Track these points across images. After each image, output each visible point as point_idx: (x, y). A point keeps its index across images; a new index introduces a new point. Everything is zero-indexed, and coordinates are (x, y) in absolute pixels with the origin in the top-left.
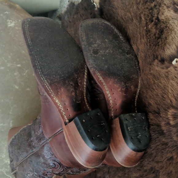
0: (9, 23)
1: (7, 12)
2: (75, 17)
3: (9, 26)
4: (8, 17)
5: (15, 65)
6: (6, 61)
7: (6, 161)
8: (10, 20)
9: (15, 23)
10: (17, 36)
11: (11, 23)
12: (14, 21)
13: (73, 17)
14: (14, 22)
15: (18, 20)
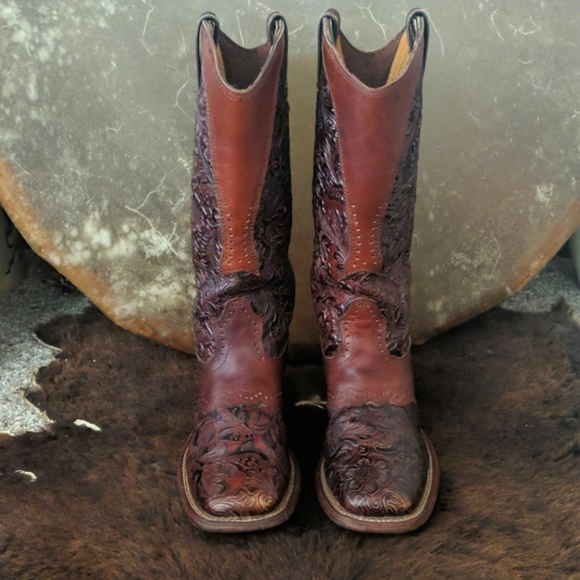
0: (545, 189)
1: (574, 182)
2: (566, 362)
3: (539, 190)
4: (561, 185)
5: (434, 206)
6: (443, 184)
7: (184, 194)
8: (554, 190)
9: (544, 202)
10: (512, 209)
11: (547, 193)
12: (551, 202)
13: (564, 356)
14: (548, 200)
15: (552, 210)
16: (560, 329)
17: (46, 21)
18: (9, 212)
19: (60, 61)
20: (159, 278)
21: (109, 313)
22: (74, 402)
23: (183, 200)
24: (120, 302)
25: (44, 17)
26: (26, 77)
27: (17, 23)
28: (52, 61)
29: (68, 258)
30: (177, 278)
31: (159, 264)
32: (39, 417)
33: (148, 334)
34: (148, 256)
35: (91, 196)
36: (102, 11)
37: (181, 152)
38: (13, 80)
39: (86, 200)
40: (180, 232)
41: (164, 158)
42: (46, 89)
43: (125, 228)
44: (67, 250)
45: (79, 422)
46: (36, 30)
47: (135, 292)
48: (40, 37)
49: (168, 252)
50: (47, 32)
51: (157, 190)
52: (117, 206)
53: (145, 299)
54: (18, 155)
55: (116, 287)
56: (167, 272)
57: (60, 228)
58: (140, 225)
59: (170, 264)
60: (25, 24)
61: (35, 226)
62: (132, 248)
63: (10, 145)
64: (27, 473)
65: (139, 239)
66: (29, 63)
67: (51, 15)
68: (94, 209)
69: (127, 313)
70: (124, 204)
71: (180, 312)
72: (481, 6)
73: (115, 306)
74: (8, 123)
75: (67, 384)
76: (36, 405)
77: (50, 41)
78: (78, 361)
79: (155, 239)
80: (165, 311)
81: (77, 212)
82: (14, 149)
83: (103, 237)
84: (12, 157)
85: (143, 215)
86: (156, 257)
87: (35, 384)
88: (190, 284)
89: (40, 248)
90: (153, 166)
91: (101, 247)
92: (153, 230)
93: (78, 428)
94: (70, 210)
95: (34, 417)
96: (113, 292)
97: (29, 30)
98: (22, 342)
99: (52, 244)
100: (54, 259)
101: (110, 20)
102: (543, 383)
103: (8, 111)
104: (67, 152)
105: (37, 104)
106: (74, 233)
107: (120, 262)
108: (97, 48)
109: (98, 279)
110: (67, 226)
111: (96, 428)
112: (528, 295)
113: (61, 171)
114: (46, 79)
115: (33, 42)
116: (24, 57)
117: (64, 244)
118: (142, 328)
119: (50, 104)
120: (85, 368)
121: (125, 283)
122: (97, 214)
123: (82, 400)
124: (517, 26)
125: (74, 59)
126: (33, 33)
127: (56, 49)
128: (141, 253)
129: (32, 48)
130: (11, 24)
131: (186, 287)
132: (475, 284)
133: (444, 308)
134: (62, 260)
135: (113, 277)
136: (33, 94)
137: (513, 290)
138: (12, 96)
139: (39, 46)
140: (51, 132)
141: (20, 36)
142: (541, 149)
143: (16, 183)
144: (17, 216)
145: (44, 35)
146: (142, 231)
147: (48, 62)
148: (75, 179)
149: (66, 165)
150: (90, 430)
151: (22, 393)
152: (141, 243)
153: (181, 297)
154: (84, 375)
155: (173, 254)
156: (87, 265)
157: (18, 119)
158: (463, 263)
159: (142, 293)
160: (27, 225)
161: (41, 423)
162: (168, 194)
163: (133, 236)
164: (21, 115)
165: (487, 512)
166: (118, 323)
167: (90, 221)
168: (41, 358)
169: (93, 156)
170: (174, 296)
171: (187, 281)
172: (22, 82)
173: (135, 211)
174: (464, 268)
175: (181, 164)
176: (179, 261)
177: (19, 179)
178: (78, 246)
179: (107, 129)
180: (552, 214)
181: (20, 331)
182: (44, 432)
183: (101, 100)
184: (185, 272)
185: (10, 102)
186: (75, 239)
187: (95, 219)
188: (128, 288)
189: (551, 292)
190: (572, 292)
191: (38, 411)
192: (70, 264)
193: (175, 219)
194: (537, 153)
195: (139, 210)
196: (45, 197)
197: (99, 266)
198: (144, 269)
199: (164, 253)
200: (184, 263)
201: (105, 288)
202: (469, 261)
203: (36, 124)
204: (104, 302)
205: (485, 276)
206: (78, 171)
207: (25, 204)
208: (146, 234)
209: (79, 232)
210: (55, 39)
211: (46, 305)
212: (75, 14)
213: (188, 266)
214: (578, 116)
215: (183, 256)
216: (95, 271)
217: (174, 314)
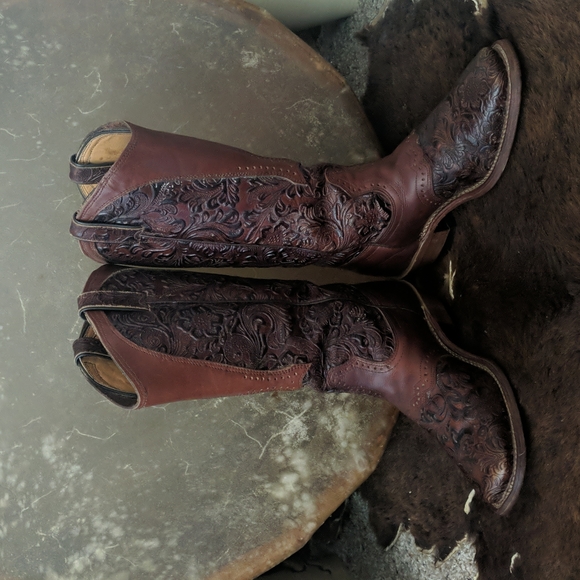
0: (246, 59)
1: (240, 31)
2: (414, 34)
3: (246, 65)
4: (243, 43)
7: (248, 403)
8: (247, 50)
9: (259, 59)
10: (265, 90)
11: (251, 57)
12: (258, 52)
13: (408, 36)
14: (257, 55)
15: (266, 51)
16: (384, 39)
17: (86, 529)
18: (265, 569)
19: (123, 517)
20: (329, 428)
21: (363, 477)
22: (448, 513)
23: (253, 404)
24: (352, 466)
25: (82, 531)
26: (137, 549)
27: (88, 556)
28: (124, 525)
29: (309, 514)
30: (329, 411)
31: (315, 428)
32: (462, 547)
33: (383, 440)
34: (307, 438)
35: (250, 491)
36: (78, 476)
37: (209, 405)
38: (140, 561)
39: (253, 496)
40: (284, 407)
41: (214, 421)
42: (149, 530)
43: (280, 459)
44: (301, 515)
45: (467, 509)
46: (94, 539)
47: (342, 451)
48: (101, 534)
49: (304, 419)
50: (96, 529)
51: (244, 428)
52: (259, 467)
53: (349, 442)
54: (211, 558)
55: (338, 469)
56: (323, 420)
57: (280, 521)
58: (276, 445)
59: (316, 417)
60: (89, 548)
61: (278, 545)
62: (300, 453)
63: (201, 567)
64: (513, 562)
65: (291, 446)
66: (125, 546)
67: (80, 524)
68: (262, 489)
69: (363, 460)
70: (257, 460)
71: (361, 408)
72: (75, 124)
73: (355, 471)
74: (181, 567)
75: (431, 520)
76: (450, 550)
77: (105, 526)
78: (411, 508)
79: (291, 431)
80: (361, 423)
81: (265, 504)
82: (204, 563)
83: (289, 480)
84: (212, 564)
85: (268, 442)
86: (308, 431)
87: (431, 551)
88: (335, 398)
89: (299, 541)
90: (221, 431)
91: (299, 483)
92: (283, 432)
93: (472, 511)
94: (262, 512)
95: (462, 553)
96: (342, 473)
97: (94, 545)
98: (394, 561)
99: (295, 529)
100: (311, 527)
101: (85, 469)
102: (434, 57)
103: (170, 567)
104: (208, 513)
105: (163, 539)
106: (285, 508)
108: (111, 482)
109: (329, 486)
110: (278, 514)
111: (472, 493)
112: (354, 68)
113: (225, 519)
114: (140, 531)
115: (105, 542)
116: (119, 550)
117: (296, 518)
118: (378, 445)
119: (163, 527)
120: (416, 501)
121: (333, 460)
122: (267, 486)
123: (447, 506)
124: (93, 90)
125: (121, 505)
126: (97, 541)
127: (113, 520)
128: (304, 444)
129: (111, 543)
130: (89, 562)
131: (337, 403)
132: (338, 124)
133: (361, 152)
134: (311, 520)
135: (328, 473)
136: (154, 543)
137: (344, 86)
138: (156, 563)
139: (109, 536)
140: (189, 527)
141: (100, 554)
142: (208, 64)
143: (237, 561)
144: (268, 561)
145: (100, 531)
146: (283, 444)
147: (124, 528)
148: (233, 505)
149: (220, 514)
150: (474, 499)
151: (439, 563)
152: (295, 444)
153: (348, 407)
154: (422, 503)
155: (305, 414)
156: (316, 496)
157: (177, 557)
158: (317, 136)
159: (344, 444)
160: (277, 553)
161: (467, 546)
162: (248, 418)
163: (288, 452)
164: (173, 555)
165: (551, 116)
166: (374, 468)
167: (274, 493)
168: (409, 543)
169: (212, 488)
170: (347, 414)
171: (332, 401)
172: (142, 553)
173: (264, 450)
174: (322, 134)
175: (219, 404)
176: (312, 409)
177: (233, 559)
178: (297, 504)
179: (186, 474)
180: (271, 51)
181: (385, 562)
182: (475, 544)
183: (159, 480)
184: (323, 403)
185: (161, 564)
186: (291, 507)
187: (271, 488)
188: (338, 458)
189: (351, 45)
190: (352, 24)
191: (456, 549)
192: (315, 513)
193: (272, 412)
194: (211, 68)
195: (263, 445)
196: (250, 534)
197: (317, 485)
198: (319, 442)
199: (304, 422)
200: (314, 404)
201: (338, 480)
202: (315, 130)
203: (182, 541)
204: (352, 481)
205: (330, 114)
206: (226, 503)
207: (257, 554)
208: (286, 439)
209: (284, 504)
210: (103, 521)
211: (361, 536)
212: (80, 502)
213: (316, 400)
214: (177, 29)
215: (307, 405)
216: (322, 489)
217: (364, 414)
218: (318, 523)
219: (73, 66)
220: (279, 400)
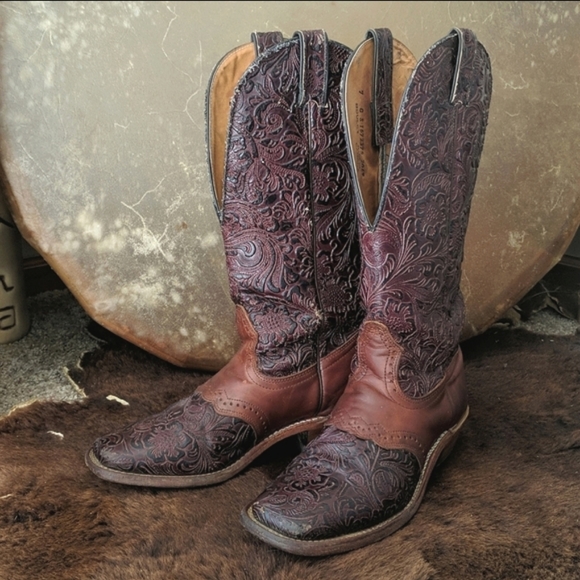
0: (517, 236)
1: (544, 233)
3: (511, 236)
4: (533, 234)
7: (180, 197)
8: (525, 238)
9: (515, 249)
10: (485, 251)
11: (519, 240)
14: (520, 246)
15: (522, 257)
17: (73, 14)
19: (80, 54)
20: (143, 277)
21: (87, 306)
23: (178, 202)
24: (102, 296)
26: (45, 64)
28: (72, 53)
29: (57, 244)
30: (160, 279)
31: (145, 263)
33: (123, 332)
34: (136, 254)
35: (89, 188)
36: (128, 12)
37: (182, 156)
38: (32, 66)
39: (84, 191)
40: (171, 234)
41: (166, 160)
42: (62, 79)
43: (118, 223)
44: (58, 238)
46: (62, 21)
47: (118, 288)
48: (64, 28)
49: (156, 252)
50: (72, 24)
52: (113, 200)
53: (126, 296)
54: (25, 139)
55: (101, 281)
56: (152, 272)
57: (54, 215)
58: (134, 221)
59: (156, 264)
60: (53, 15)
62: (121, 244)
63: (18, 128)
65: (130, 236)
66: (50, 51)
67: (79, 9)
68: (90, 201)
69: (106, 308)
70: (121, 199)
71: (159, 313)
73: (96, 299)
74: (21, 106)
77: (73, 34)
79: (146, 238)
80: (145, 311)
81: (73, 202)
82: (21, 132)
83: (95, 230)
84: (19, 139)
85: (137, 213)
86: (143, 256)
88: (173, 286)
90: (155, 166)
91: (91, 240)
92: (145, 229)
94: (67, 199)
96: (96, 285)
97: (55, 20)
100: (45, 246)
101: (134, 21)
103: (22, 95)
104: (73, 142)
105: (52, 92)
106: (67, 222)
107: (108, 256)
108: (117, 46)
109: (83, 271)
110: (61, 214)
114: (63, 69)
115: (56, 32)
116: (47, 45)
117: (56, 232)
118: (119, 326)
119: (64, 93)
121: (109, 277)
122: (92, 207)
124: (507, 80)
125: (93, 53)
126: (58, 24)
127: (78, 42)
128: (130, 250)
129: (55, 37)
131: (168, 289)
134: (50, 248)
135: (100, 270)
136: (49, 81)
137: (478, 329)
138: (28, 81)
139: (62, 37)
140: (61, 121)
141: (46, 25)
142: (517, 197)
145: (69, 28)
146: (134, 228)
147: (68, 53)
148: (77, 168)
149: (69, 154)
152: (132, 240)
153: (162, 298)
155: (160, 255)
156: (76, 255)
157: (31, 104)
159: (125, 290)
162: (164, 195)
163: (124, 232)
164: (34, 100)
166: (96, 319)
167: (85, 212)
169: (98, 149)
170: (155, 297)
171: (170, 283)
172: (40, 68)
173: (130, 207)
175: (181, 167)
176: (165, 262)
178: (69, 235)
179: (116, 124)
180: (521, 261)
183: (113, 96)
184: (170, 274)
185: (26, 86)
186: (67, 228)
187: (89, 210)
188: (111, 283)
192: (58, 253)
193: (168, 221)
194: (513, 200)
195: (134, 208)
197: (87, 257)
198: (130, 266)
199: (152, 252)
200: (170, 264)
201: (89, 280)
203: (47, 110)
204: (85, 295)
206: (80, 162)
208: (138, 232)
209: (72, 221)
210: (79, 32)
212: (101, 12)
213: (174, 268)
214: (554, 171)
215: (170, 258)
216: (81, 262)
217: (152, 314)
218: (46, 254)
219: (533, 64)
220: (179, 230)
